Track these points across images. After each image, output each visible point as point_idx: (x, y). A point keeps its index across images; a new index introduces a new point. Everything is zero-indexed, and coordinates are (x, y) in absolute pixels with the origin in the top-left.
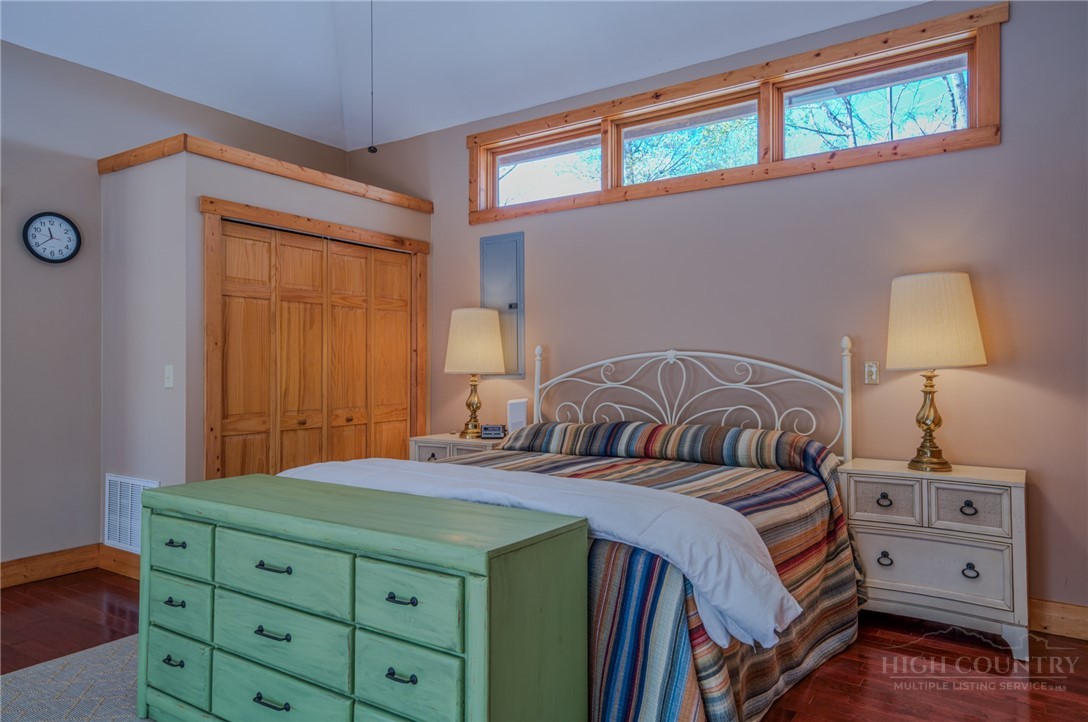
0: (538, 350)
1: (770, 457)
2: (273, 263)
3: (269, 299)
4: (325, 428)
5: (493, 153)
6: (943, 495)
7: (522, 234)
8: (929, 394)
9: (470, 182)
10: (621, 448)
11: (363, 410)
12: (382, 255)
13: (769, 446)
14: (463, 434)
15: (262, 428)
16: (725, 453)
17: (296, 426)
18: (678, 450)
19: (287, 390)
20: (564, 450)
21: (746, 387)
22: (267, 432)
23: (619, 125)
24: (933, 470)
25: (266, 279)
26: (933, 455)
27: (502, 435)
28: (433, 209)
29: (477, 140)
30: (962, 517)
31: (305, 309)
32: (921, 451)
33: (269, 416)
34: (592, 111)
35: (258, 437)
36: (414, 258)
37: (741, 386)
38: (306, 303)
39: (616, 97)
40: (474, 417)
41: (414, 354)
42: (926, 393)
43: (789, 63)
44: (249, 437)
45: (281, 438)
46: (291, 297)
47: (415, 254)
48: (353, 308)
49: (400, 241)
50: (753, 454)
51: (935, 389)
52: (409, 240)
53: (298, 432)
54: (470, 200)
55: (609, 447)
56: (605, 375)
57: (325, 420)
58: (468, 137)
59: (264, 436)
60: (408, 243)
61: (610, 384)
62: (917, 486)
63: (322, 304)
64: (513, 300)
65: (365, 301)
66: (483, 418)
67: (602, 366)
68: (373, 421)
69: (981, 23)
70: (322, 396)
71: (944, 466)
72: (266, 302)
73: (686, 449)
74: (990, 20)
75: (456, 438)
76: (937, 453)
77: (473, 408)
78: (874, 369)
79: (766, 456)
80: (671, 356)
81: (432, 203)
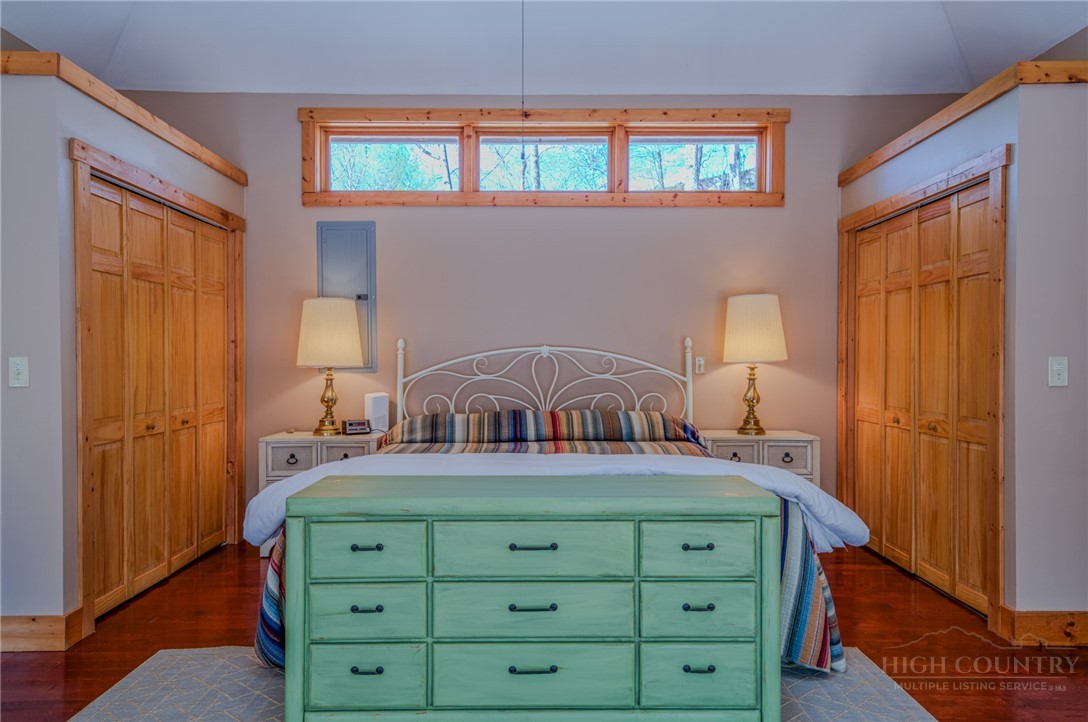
0: (400, 343)
1: (660, 432)
2: (124, 231)
3: (122, 276)
4: (167, 433)
5: (326, 132)
6: (772, 450)
7: (373, 224)
8: (752, 380)
9: (304, 159)
10: (531, 433)
11: (193, 410)
12: (207, 229)
13: (658, 423)
14: (318, 431)
15: (118, 436)
16: (624, 432)
17: (144, 433)
18: (584, 432)
19: (137, 387)
20: (471, 438)
21: (612, 378)
22: (122, 440)
23: (478, 132)
24: (756, 434)
25: (118, 250)
26: (755, 424)
27: (368, 430)
28: (247, 181)
29: (314, 115)
30: (783, 464)
31: (150, 289)
32: (746, 422)
33: (123, 420)
34: (460, 115)
35: (114, 446)
36: (231, 236)
37: (607, 376)
38: (150, 282)
39: (485, 106)
40: (329, 412)
41: (232, 345)
42: (750, 379)
43: (643, 114)
44: (108, 447)
45: (134, 447)
46: (139, 275)
47: (233, 231)
48: (186, 289)
49: (225, 215)
50: (647, 431)
51: (756, 376)
52: (232, 214)
53: (147, 438)
54: (303, 178)
55: (519, 434)
56: (478, 368)
57: (168, 426)
58: (300, 109)
59: (119, 444)
60: (230, 218)
61: (483, 377)
62: (756, 447)
63: (163, 284)
64: (362, 291)
65: (194, 282)
66: (341, 413)
67: (474, 359)
68: (201, 423)
69: (774, 120)
70: (164, 394)
71: (760, 431)
72: (118, 279)
73: (590, 430)
74: (779, 119)
75: (309, 436)
76: (757, 422)
77: (329, 403)
78: (702, 362)
79: (657, 431)
80: (545, 351)
81: (246, 175)
